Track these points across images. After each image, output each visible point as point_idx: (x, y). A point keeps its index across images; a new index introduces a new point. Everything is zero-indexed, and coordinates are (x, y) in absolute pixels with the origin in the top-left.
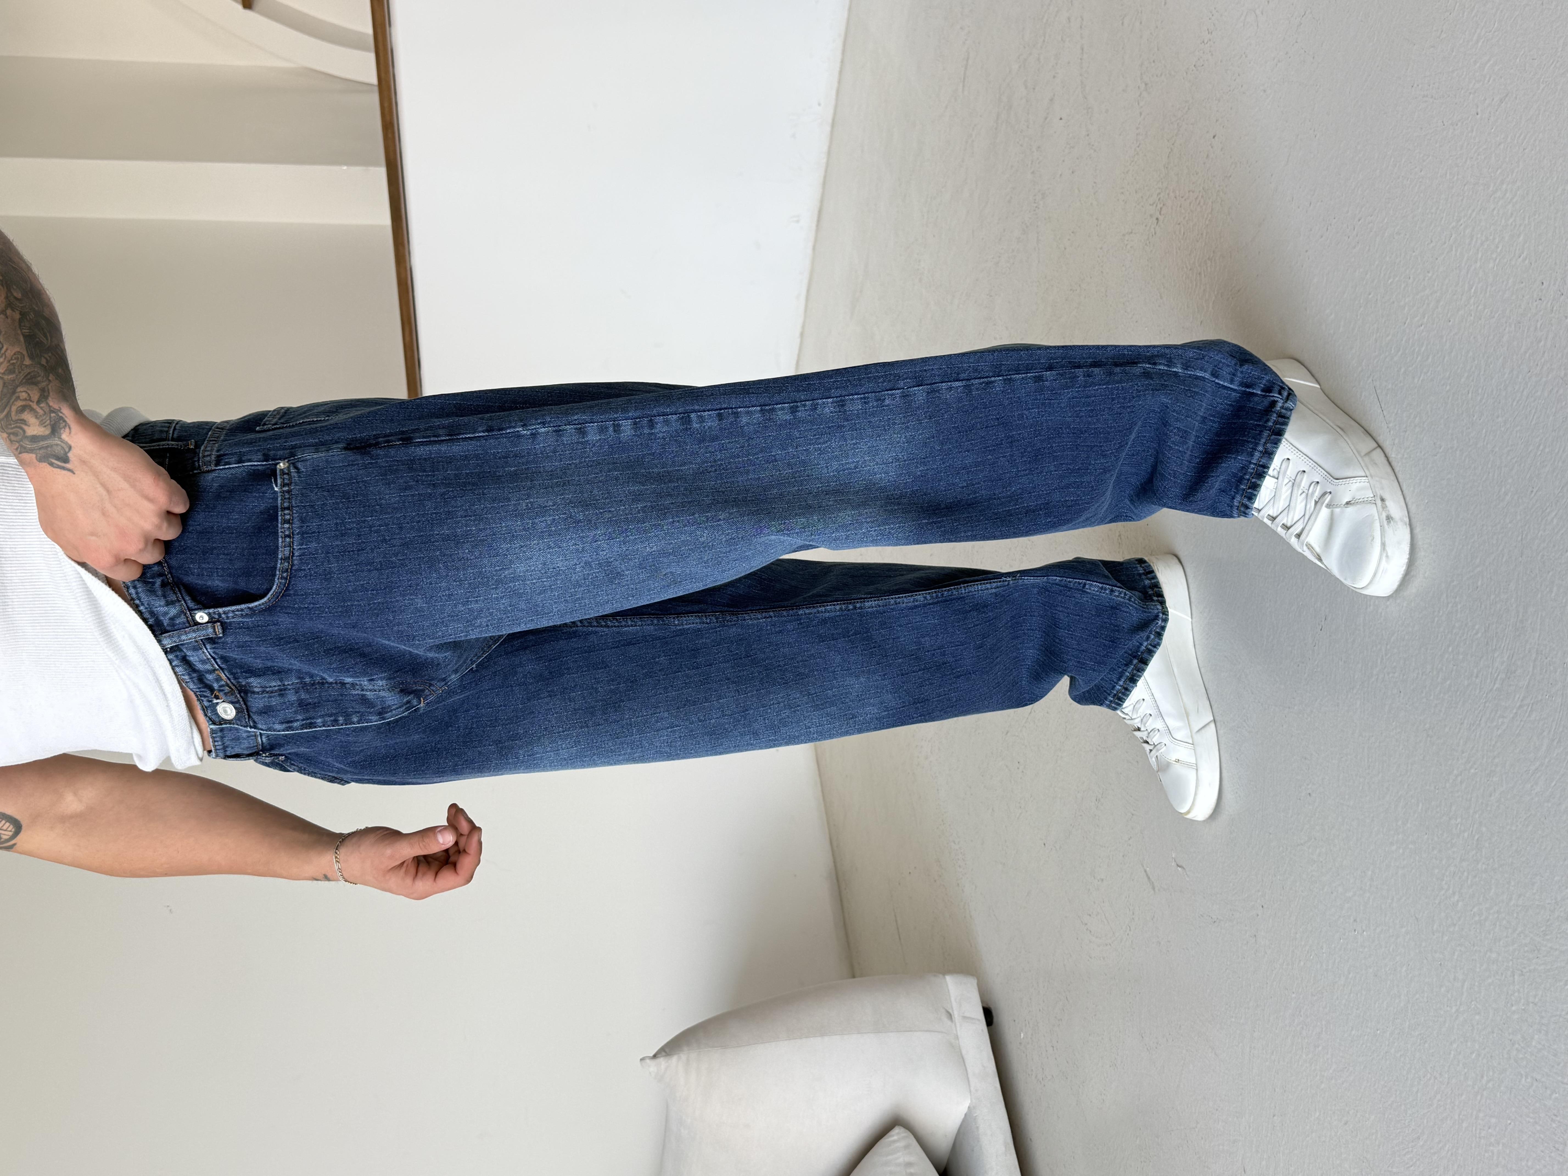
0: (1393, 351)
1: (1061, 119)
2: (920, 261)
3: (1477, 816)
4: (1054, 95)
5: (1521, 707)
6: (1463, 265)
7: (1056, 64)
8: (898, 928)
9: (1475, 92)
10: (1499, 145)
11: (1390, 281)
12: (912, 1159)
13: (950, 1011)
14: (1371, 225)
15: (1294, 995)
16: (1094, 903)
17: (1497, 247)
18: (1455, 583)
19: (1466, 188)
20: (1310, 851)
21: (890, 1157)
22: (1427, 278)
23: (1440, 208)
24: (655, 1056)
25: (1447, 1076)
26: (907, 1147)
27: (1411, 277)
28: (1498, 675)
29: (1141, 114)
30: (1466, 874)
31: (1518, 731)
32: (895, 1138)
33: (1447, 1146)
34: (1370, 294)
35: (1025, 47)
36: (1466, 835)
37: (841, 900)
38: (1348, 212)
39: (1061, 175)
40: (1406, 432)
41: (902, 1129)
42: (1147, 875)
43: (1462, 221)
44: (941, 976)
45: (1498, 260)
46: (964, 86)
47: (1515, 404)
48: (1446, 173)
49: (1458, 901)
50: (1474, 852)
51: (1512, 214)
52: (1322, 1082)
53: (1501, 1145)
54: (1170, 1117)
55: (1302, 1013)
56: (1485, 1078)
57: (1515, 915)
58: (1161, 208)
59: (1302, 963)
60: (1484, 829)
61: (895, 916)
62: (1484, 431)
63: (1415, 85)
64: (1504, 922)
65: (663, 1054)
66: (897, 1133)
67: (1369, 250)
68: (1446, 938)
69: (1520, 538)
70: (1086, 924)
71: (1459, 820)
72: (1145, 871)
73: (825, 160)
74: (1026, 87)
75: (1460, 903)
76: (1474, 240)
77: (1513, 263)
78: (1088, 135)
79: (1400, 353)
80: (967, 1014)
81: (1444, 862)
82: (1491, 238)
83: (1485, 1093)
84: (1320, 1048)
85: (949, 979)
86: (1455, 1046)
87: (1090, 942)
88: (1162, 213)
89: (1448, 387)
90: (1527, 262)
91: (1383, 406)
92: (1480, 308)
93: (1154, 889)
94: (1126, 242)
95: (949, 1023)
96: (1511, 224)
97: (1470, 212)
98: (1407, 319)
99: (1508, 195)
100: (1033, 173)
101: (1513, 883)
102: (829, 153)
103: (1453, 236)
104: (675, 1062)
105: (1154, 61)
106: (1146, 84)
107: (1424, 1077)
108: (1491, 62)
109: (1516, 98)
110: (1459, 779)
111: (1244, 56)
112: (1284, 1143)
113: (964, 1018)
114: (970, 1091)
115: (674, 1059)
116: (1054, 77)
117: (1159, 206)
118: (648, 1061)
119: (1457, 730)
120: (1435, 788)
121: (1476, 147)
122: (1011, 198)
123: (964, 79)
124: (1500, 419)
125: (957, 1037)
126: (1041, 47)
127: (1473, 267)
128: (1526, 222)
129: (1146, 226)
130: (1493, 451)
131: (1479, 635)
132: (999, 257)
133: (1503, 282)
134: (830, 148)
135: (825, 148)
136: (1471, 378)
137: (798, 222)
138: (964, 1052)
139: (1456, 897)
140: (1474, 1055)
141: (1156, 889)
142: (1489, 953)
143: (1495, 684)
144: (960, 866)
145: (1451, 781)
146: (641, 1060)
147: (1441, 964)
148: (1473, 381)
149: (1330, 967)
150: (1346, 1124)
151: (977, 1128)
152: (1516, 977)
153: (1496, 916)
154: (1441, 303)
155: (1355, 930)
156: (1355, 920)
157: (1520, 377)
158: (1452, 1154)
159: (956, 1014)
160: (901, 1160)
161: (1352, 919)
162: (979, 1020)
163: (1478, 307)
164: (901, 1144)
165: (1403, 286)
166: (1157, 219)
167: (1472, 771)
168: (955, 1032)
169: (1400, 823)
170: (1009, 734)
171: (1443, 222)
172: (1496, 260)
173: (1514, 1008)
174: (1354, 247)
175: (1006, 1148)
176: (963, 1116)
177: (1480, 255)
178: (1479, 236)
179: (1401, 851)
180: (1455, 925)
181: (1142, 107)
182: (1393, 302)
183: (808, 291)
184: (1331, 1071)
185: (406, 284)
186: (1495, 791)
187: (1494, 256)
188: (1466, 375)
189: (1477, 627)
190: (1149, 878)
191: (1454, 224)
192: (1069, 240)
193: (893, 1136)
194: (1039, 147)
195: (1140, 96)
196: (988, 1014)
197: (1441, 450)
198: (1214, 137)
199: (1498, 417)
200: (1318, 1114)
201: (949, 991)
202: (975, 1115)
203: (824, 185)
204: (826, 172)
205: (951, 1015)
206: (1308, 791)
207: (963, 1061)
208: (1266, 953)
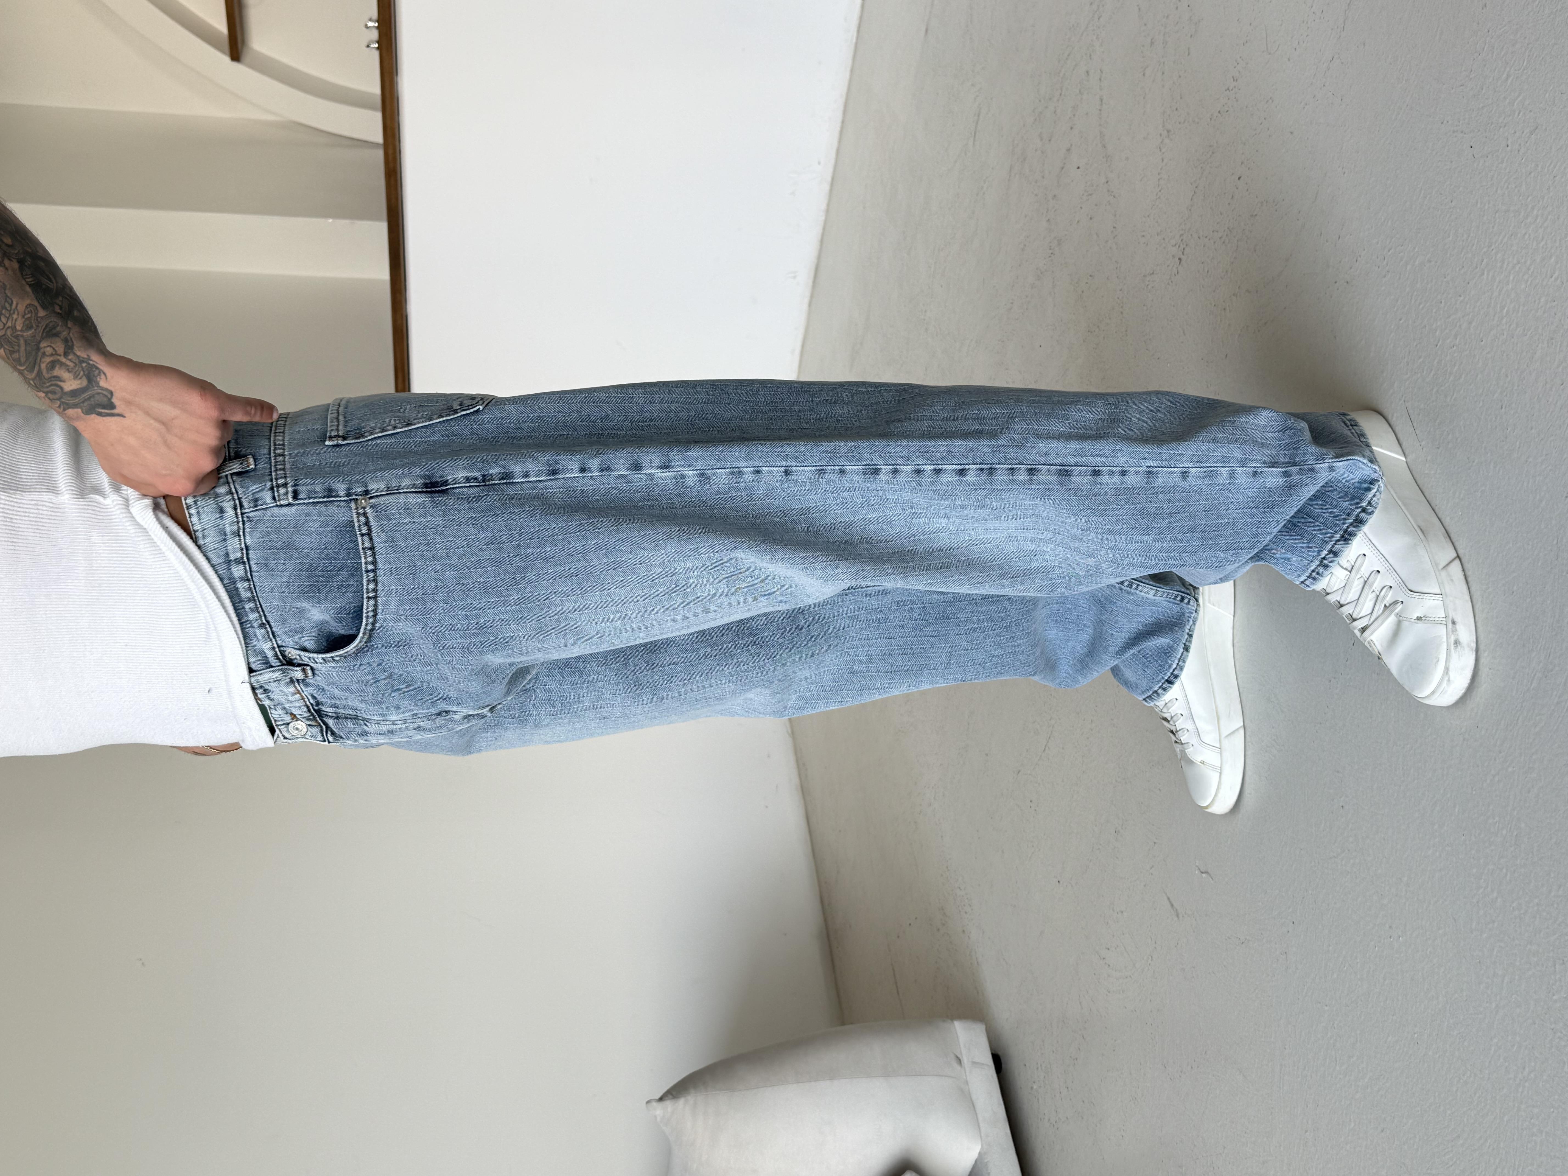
0: (1425, 372)
1: (1078, 168)
2: (925, 311)
3: (1515, 813)
4: (1071, 145)
5: (1558, 703)
6: (1495, 287)
7: (1074, 115)
8: (896, 983)
9: (1505, 126)
10: (1530, 174)
11: (1421, 306)
13: (959, 1056)
14: (1402, 254)
15: (1326, 1008)
16: (1113, 936)
17: (1529, 269)
18: (1490, 590)
19: (1497, 214)
20: (1343, 862)
22: (1458, 302)
23: (1472, 235)
24: (661, 1099)
25: (1487, 1072)
27: (1443, 301)
28: (1535, 675)
29: (1163, 160)
30: (1504, 870)
31: (1555, 728)
33: (1489, 1141)
34: (1400, 320)
35: (1040, 101)
36: (1504, 832)
37: (832, 961)
38: (1378, 243)
39: (1078, 222)
40: (1438, 448)
41: (914, 1174)
42: (1170, 902)
43: (1493, 247)
44: (950, 1021)
45: (1529, 282)
46: (974, 140)
47: (1548, 415)
48: (1477, 203)
49: (1497, 898)
50: (1512, 849)
51: (1543, 238)
52: (1357, 1092)
53: (1544, 1134)
54: (1195, 1145)
55: (1335, 1025)
56: (1527, 1070)
57: (1556, 906)
58: (1184, 249)
59: (1335, 976)
60: (1523, 825)
61: (893, 971)
62: (1518, 443)
63: (1445, 122)
64: (1545, 914)
65: (670, 1096)
67: (1400, 278)
68: (1485, 935)
69: (1555, 542)
70: (1104, 959)
71: (1497, 819)
72: (1168, 899)
73: (823, 218)
74: (1042, 140)
75: (1499, 900)
76: (1506, 263)
77: (1545, 283)
78: (1107, 182)
79: (1432, 374)
80: (976, 1060)
81: (1482, 861)
82: (1523, 260)
83: (1527, 1084)
84: (1355, 1058)
85: (958, 1024)
86: (1495, 1040)
87: (1109, 976)
88: (1185, 252)
89: (1481, 404)
90: (1559, 281)
91: (1415, 425)
92: (1512, 327)
93: (1178, 916)
94: (1147, 283)
95: (958, 1068)
96: (1543, 247)
97: (1501, 238)
98: (1439, 341)
99: (1538, 221)
100: (1048, 220)
101: (1552, 875)
102: (827, 211)
103: (1485, 261)
104: (681, 1106)
105: (1177, 109)
106: (1168, 131)
107: (1464, 1075)
108: (1521, 98)
109: (1546, 130)
110: (1496, 779)
111: (1270, 101)
113: (974, 1063)
114: (981, 1137)
115: (681, 1101)
116: (1072, 128)
117: (1182, 247)
118: (654, 1103)
119: (1494, 731)
120: (1472, 788)
121: (1506, 177)
122: (1025, 245)
123: (975, 134)
124: (1533, 431)
125: (967, 1083)
126: (1058, 100)
127: (1505, 289)
128: (1557, 244)
129: (1168, 266)
130: (1527, 461)
131: (1516, 637)
132: (1012, 303)
133: (1535, 301)
134: (828, 205)
135: (824, 206)
136: (1505, 394)
137: (793, 278)
138: (974, 1097)
139: (1495, 894)
140: (1516, 1047)
141: (1181, 916)
142: (1529, 946)
143: (1531, 684)
144: (966, 913)
145: (1488, 781)
146: (648, 1102)
147: (1480, 962)
148: (1506, 395)
149: (1365, 976)
150: (1382, 1131)
151: (989, 1174)
152: (1557, 966)
153: (1536, 908)
154: (1474, 324)
155: (1391, 937)
156: (1390, 927)
157: (1554, 389)
158: (1493, 1149)
159: (965, 1060)
161: (1387, 926)
162: (988, 1066)
163: (1510, 326)
165: (1434, 311)
166: (1180, 259)
167: (1510, 769)
168: (965, 1077)
169: (1436, 827)
170: (1021, 773)
171: (1474, 247)
172: (1527, 281)
173: (1555, 998)
174: (1385, 276)
176: (973, 1163)
177: (1511, 278)
178: (1510, 259)
179: (1438, 854)
180: (1494, 922)
181: (1163, 153)
182: (1425, 326)
184: (1366, 1080)
186: (1533, 786)
187: (1526, 277)
188: (1499, 391)
189: (1513, 630)
190: (1172, 905)
191: (1485, 250)
192: (1087, 283)
194: (1055, 196)
195: (1162, 143)
196: (998, 1061)
197: (1474, 464)
198: (1239, 178)
199: (1532, 428)
200: (1353, 1125)
201: (957, 1037)
202: (986, 1161)
203: (822, 242)
204: (824, 229)
205: (960, 1060)
206: (1341, 804)
207: (973, 1105)
208: (1297, 969)
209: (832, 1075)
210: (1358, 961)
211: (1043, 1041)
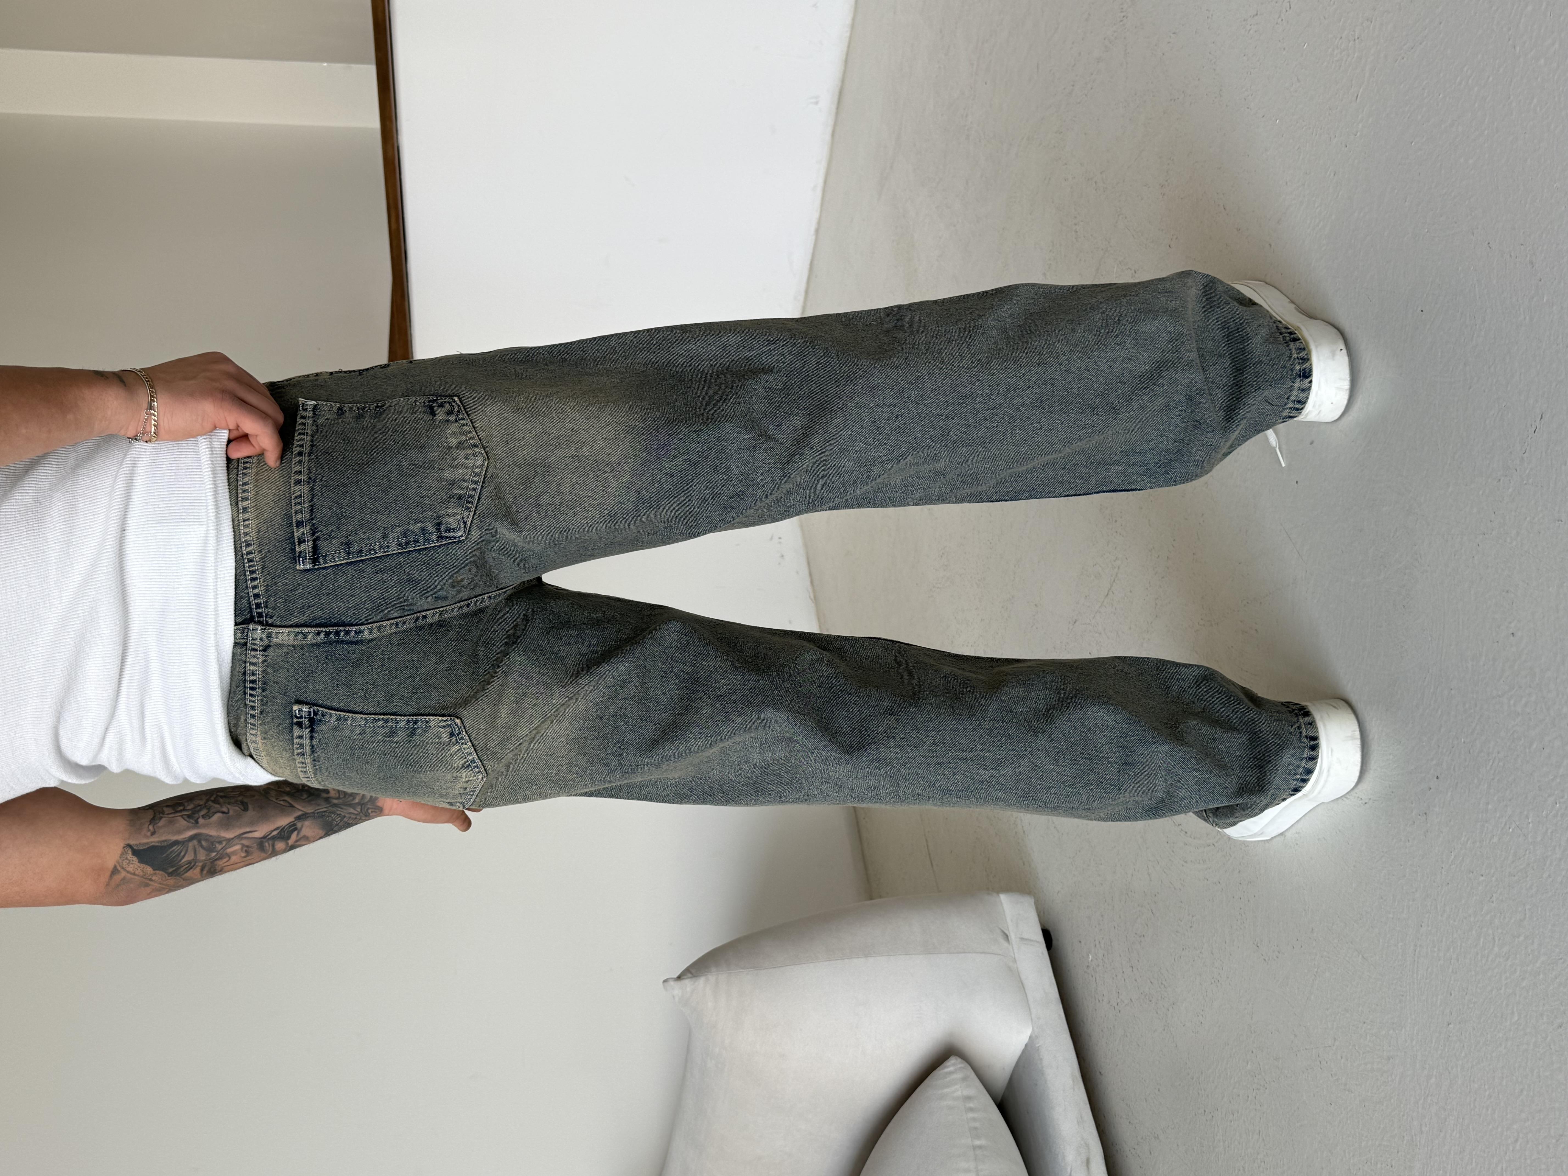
2: (967, 116)
8: (929, 854)
12: (971, 1092)
13: (1006, 932)
15: (1482, 878)
20: (1512, 702)
21: (946, 1090)
24: (679, 978)
26: (964, 1079)
32: (951, 1069)
37: (859, 831)
41: (959, 1060)
44: (995, 894)
52: (1523, 979)
54: (1296, 1036)
55: (1494, 899)
59: (1495, 840)
61: (926, 840)
65: (690, 975)
66: (953, 1065)
73: (848, 34)
80: (1026, 936)
84: (1522, 938)
85: (1003, 897)
95: (1006, 944)
102: (853, 26)
104: (702, 985)
112: (1463, 1054)
113: (1022, 939)
114: (1032, 1019)
115: (701, 981)
118: (672, 983)
125: (1015, 961)
132: (1073, 86)
134: (854, 19)
135: (849, 21)
137: (817, 103)
138: (1023, 977)
146: (665, 981)
149: (1539, 839)
150: (1560, 1026)
151: (1041, 1060)
159: (1012, 936)
160: (959, 1093)
162: (1038, 942)
164: (959, 1076)
168: (1012, 955)
170: (1077, 623)
175: (1073, 1081)
176: (1023, 1047)
183: (825, 182)
184: (1538, 965)
185: (393, 163)
193: (946, 1067)
196: (1047, 936)
201: (1004, 911)
202: (1037, 1045)
203: (846, 62)
204: (849, 47)
205: (1007, 936)
206: (1511, 631)
207: (1022, 986)
208: (1442, 832)
209: (867, 952)
210: (1530, 821)
211: (1102, 916)
